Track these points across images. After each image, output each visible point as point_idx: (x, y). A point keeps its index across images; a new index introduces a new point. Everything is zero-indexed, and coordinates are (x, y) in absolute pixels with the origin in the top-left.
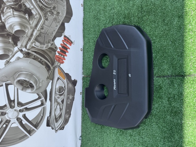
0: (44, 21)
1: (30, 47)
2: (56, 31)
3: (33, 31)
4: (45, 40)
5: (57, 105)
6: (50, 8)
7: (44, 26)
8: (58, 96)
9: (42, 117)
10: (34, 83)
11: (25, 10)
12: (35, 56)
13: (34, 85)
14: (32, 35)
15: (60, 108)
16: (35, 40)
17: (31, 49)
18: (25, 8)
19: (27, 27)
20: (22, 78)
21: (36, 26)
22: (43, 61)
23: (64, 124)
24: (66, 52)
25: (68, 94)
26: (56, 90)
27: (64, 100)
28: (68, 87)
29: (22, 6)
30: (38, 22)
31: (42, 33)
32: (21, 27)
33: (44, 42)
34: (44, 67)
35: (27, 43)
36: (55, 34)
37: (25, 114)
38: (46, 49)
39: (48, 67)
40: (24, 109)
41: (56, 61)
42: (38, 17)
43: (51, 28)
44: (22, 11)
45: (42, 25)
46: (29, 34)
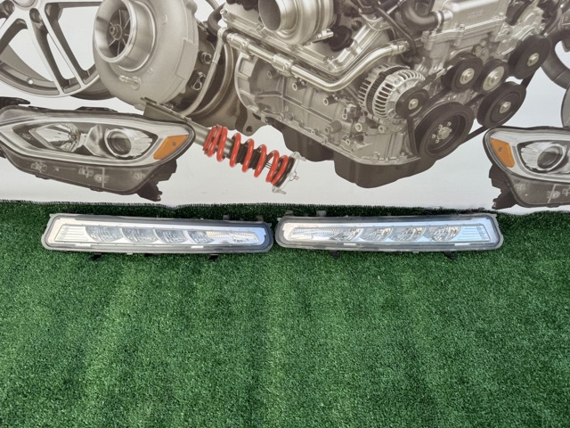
0: (323, 91)
1: (232, 43)
2: (303, 132)
3: (285, 55)
4: (264, 93)
5: (70, 133)
6: (371, 112)
7: (309, 91)
8: (99, 136)
9: (25, 83)
10: (126, 57)
11: (345, 28)
12: (208, 59)
13: (121, 57)
14: (273, 50)
15: (60, 143)
16: (260, 60)
17: (228, 46)
18: (350, 27)
19: (292, 34)
20: (135, 18)
21: (304, 64)
22: (198, 86)
23: (12, 156)
24: (242, 163)
25: (110, 170)
26: (116, 130)
27: (90, 154)
28: (131, 170)
29: (353, 17)
30: (317, 72)
31: (285, 85)
32: (288, 15)
33: (259, 90)
34: (182, 89)
35: (245, 35)
36: (293, 127)
37: (24, 26)
38: (237, 97)
39: (182, 102)
40: (41, 24)
41: (209, 131)
42: (333, 71)
43: (306, 114)
44: (339, 17)
45: (312, 85)
46: (272, 41)
